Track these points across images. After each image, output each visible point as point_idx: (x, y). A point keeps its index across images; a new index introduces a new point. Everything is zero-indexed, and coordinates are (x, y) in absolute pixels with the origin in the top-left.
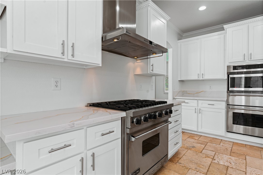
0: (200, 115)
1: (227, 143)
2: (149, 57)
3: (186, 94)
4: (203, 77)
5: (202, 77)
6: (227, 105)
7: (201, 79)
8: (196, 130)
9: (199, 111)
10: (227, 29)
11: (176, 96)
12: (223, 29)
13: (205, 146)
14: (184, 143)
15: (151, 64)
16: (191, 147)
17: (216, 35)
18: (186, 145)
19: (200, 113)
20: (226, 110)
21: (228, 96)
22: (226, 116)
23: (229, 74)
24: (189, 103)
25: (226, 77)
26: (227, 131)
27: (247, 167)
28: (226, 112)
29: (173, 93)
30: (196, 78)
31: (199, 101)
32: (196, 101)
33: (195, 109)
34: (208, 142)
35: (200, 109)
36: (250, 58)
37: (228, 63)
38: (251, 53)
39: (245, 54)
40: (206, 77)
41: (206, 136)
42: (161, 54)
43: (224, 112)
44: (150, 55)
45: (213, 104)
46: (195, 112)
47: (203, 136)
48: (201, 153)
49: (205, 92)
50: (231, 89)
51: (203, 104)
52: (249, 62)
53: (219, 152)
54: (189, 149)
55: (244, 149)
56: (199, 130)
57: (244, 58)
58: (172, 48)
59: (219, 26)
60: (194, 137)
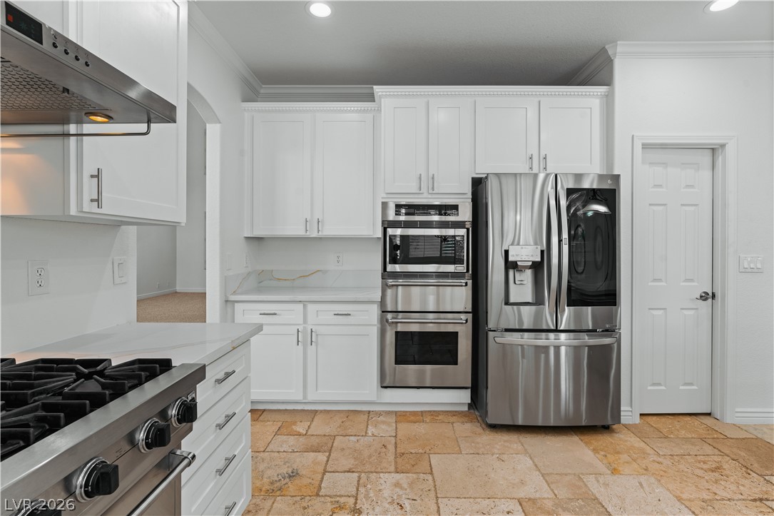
0: (311, 349)
1: (383, 422)
2: (73, 128)
3: (270, 280)
4: (318, 231)
5: (318, 228)
6: (383, 312)
7: (315, 234)
8: (300, 397)
9: (307, 338)
10: (382, 100)
11: (234, 293)
12: (371, 97)
13: (327, 454)
14: (262, 467)
15: (89, 169)
16: (284, 478)
17: (353, 112)
18: (269, 472)
19: (312, 341)
20: (379, 326)
21: (385, 287)
22: (379, 343)
23: (386, 226)
24: (280, 315)
25: (380, 234)
26: (382, 387)
27: (440, 500)
28: (380, 331)
29: (225, 281)
30: (299, 231)
31: (311, 307)
32: (301, 306)
33: (298, 331)
34: (335, 436)
35: (312, 331)
36: (430, 186)
37: (385, 196)
38: (433, 175)
39: (420, 175)
40: (328, 231)
41: (328, 412)
42: (142, 127)
43: (374, 332)
44: (79, 122)
45: (346, 313)
46: (298, 341)
47: (321, 411)
48: (318, 495)
49: (324, 272)
50: (390, 268)
51: (321, 316)
52: (430, 196)
53: (368, 467)
54: (278, 493)
55: (421, 429)
56: (310, 398)
57: (418, 186)
58: (220, 123)
59: (362, 89)
60: (295, 423)
